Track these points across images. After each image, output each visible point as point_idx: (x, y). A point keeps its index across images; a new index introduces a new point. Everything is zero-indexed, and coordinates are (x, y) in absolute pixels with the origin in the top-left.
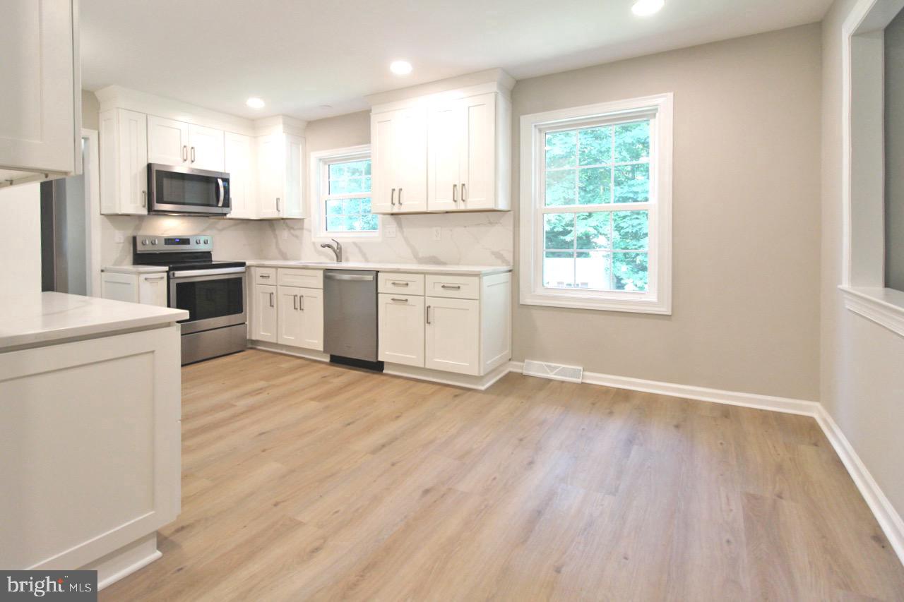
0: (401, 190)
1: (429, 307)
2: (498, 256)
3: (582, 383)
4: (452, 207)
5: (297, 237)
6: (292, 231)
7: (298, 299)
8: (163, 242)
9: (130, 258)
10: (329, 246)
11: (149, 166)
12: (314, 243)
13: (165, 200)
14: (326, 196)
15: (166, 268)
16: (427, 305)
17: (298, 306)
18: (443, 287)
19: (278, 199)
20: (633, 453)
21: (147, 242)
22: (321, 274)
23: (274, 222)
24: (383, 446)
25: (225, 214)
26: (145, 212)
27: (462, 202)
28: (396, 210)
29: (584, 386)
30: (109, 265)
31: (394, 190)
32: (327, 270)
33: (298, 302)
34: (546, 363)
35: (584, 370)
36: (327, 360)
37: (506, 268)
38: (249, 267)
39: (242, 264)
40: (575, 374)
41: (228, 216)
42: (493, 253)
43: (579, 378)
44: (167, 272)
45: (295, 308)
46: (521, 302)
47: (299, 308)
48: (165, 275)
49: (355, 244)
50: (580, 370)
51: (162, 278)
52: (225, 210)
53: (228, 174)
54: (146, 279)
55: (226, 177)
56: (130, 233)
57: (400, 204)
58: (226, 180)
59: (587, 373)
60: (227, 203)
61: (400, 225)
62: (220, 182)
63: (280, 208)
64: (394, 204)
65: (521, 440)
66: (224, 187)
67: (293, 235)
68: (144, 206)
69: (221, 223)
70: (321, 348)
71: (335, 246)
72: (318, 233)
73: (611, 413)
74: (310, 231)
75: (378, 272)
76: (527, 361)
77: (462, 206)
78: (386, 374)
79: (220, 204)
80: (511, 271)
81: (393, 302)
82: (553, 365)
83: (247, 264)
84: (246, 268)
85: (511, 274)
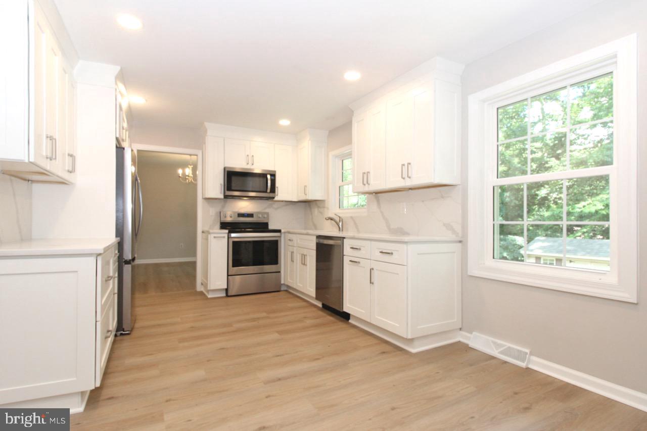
0: (368, 173)
1: (372, 269)
2: (448, 226)
3: (528, 369)
7: (303, 258)
8: (237, 215)
9: (218, 225)
10: (331, 219)
11: (225, 168)
13: (233, 188)
14: (340, 183)
15: (227, 231)
16: (371, 267)
17: (303, 261)
18: (381, 252)
19: (305, 186)
22: (315, 240)
25: (274, 198)
26: (221, 196)
27: (409, 178)
28: (366, 189)
29: (528, 371)
30: (206, 229)
31: (364, 173)
34: (493, 339)
35: (530, 354)
36: (320, 305)
37: (453, 237)
38: (284, 233)
39: (279, 231)
40: (521, 356)
41: (276, 199)
42: (444, 225)
43: (524, 363)
44: (228, 234)
45: (302, 264)
46: (469, 273)
47: (304, 264)
48: (226, 236)
49: (352, 217)
50: (527, 353)
51: (224, 237)
52: (271, 195)
53: (275, 171)
54: (215, 237)
55: (273, 173)
56: (218, 209)
57: (368, 183)
58: (273, 175)
59: (534, 358)
60: (273, 190)
61: (378, 202)
62: (269, 177)
63: (307, 192)
64: (364, 185)
66: (272, 180)
67: (320, 212)
68: (221, 193)
69: (272, 204)
70: (314, 294)
71: (338, 220)
72: (333, 210)
74: (328, 209)
75: (344, 238)
76: (474, 333)
77: (408, 183)
78: (350, 323)
79: (269, 190)
80: (460, 242)
81: (350, 263)
82: (499, 342)
83: (282, 231)
84: (281, 234)
85: (460, 244)
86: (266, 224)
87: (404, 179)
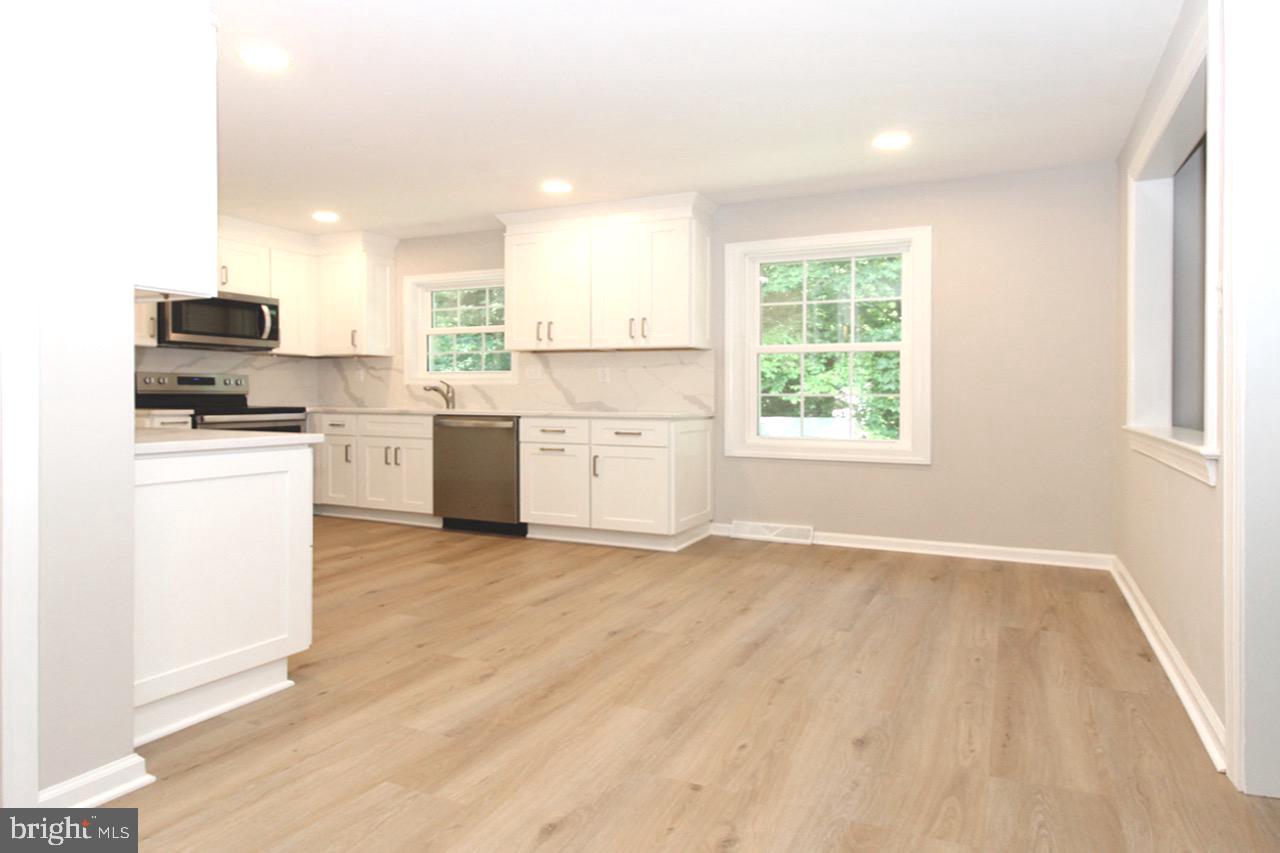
0: (550, 323)
1: (596, 457)
2: (693, 400)
3: (813, 545)
4: (629, 344)
5: (380, 378)
6: (372, 372)
7: (391, 453)
8: (176, 380)
10: (435, 390)
12: (408, 386)
13: (184, 328)
14: (428, 330)
15: (192, 412)
16: (594, 454)
17: (391, 459)
18: (617, 433)
19: (354, 332)
20: (874, 600)
21: (153, 380)
22: (429, 422)
23: (341, 360)
24: (547, 600)
25: (270, 349)
26: (154, 342)
27: (641, 337)
28: (543, 346)
29: (814, 549)
31: (540, 323)
32: (438, 418)
33: (391, 457)
34: (762, 524)
35: (815, 530)
36: (439, 524)
37: (702, 413)
38: (310, 413)
39: (302, 410)
40: (804, 534)
41: (275, 351)
42: (686, 398)
43: (808, 539)
44: (191, 416)
45: (387, 463)
46: (727, 454)
47: (393, 463)
48: (190, 419)
49: (475, 387)
50: (809, 531)
51: (186, 423)
52: (270, 343)
53: (277, 300)
54: (163, 423)
55: (275, 303)
57: (550, 339)
58: (274, 308)
59: (818, 534)
60: (275, 334)
61: (546, 365)
62: (265, 309)
63: (356, 343)
64: (540, 340)
65: (731, 592)
66: (272, 316)
67: (373, 376)
68: (152, 336)
69: (261, 360)
70: (430, 510)
71: (445, 390)
72: (415, 373)
73: (849, 569)
74: (401, 371)
75: (519, 417)
76: (735, 522)
77: (642, 343)
78: (531, 539)
79: (265, 336)
80: (711, 418)
81: (542, 452)
82: (772, 525)
83: (308, 410)
84: (306, 415)
85: (711, 421)
86: (242, 398)
87: (632, 337)
